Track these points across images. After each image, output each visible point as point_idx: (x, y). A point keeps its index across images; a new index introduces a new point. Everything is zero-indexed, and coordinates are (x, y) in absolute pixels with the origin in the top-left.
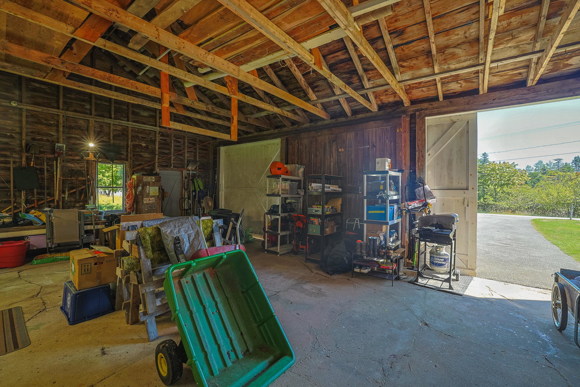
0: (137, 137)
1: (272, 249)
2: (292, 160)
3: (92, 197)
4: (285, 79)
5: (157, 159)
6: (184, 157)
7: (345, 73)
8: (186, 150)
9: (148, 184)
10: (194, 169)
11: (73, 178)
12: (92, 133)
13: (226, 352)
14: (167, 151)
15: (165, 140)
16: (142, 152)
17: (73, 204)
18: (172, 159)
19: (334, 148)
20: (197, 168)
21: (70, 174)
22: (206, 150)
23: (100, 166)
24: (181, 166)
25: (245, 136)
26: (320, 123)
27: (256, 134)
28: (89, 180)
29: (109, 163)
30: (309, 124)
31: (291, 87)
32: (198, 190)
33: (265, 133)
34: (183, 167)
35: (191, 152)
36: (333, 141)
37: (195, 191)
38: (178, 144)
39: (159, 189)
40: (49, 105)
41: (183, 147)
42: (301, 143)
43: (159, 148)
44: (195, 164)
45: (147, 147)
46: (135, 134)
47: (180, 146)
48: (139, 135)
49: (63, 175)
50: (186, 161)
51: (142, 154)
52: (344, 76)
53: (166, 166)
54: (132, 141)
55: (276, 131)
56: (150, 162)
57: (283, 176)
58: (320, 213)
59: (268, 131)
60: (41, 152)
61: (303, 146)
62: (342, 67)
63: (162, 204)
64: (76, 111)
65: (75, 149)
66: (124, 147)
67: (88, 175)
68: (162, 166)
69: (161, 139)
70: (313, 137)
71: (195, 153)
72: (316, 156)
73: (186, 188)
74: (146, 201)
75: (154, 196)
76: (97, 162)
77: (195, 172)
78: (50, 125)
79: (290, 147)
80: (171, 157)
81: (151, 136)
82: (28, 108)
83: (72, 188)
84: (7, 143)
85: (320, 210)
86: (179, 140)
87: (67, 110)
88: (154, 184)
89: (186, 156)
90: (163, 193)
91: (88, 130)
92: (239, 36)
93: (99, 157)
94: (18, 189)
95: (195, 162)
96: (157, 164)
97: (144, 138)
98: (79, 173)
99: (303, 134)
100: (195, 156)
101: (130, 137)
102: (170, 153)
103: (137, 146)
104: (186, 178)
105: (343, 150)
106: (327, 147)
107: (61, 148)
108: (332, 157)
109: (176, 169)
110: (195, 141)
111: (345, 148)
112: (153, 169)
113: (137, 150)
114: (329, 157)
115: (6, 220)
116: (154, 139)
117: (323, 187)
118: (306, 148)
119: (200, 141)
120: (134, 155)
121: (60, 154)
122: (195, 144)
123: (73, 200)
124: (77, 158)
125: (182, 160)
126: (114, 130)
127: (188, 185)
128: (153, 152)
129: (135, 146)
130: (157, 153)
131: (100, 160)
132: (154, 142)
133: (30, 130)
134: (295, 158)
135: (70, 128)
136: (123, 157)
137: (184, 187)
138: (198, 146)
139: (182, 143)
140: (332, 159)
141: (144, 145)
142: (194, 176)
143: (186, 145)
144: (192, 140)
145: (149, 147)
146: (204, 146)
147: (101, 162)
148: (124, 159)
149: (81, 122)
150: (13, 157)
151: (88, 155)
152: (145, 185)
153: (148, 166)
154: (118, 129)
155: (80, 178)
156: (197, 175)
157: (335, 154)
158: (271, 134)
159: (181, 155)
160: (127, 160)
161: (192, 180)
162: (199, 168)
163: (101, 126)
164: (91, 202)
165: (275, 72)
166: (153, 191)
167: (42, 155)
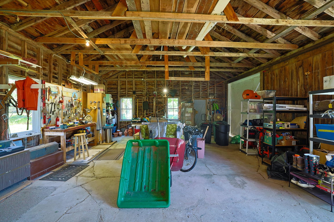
0: (184, 84)
1: (244, 150)
2: (267, 87)
3: (166, 113)
4: (247, 31)
5: (193, 94)
6: (208, 92)
7: (293, 6)
8: (208, 88)
9: (187, 107)
10: (213, 98)
11: (159, 105)
12: (166, 86)
13: (144, 185)
14: (198, 90)
15: (197, 84)
16: (186, 91)
17: (160, 115)
18: (201, 94)
19: (301, 72)
20: (215, 98)
21: (158, 103)
22: (221, 86)
23: (168, 99)
24: (206, 97)
25: (240, 75)
26: (288, 54)
27: (245, 72)
28: (164, 106)
29: (172, 98)
30: (279, 57)
31: (254, 35)
32: (215, 110)
33: (250, 70)
34: (207, 98)
35: (211, 89)
36: (300, 67)
37: (214, 110)
38: (204, 85)
39: (193, 109)
40: (152, 78)
41: (207, 86)
42: (273, 74)
43: (194, 89)
44: (213, 95)
45: (188, 89)
46: (182, 83)
47: (205, 86)
48: (185, 83)
49: (156, 104)
50: (208, 94)
51: (186, 92)
52: (294, 9)
53: (198, 97)
54: (181, 87)
55: (257, 68)
56: (189, 96)
57: (250, 100)
58: (272, 127)
59: (252, 69)
60: (150, 96)
61: (274, 76)
62: (287, 3)
63: (194, 117)
64: (160, 78)
65: (160, 93)
66: (178, 90)
67: (164, 103)
68: (196, 98)
69: (195, 84)
70: (282, 67)
71: (214, 89)
72: (285, 81)
73: (208, 109)
74: (187, 115)
75: (190, 113)
76: (167, 98)
77: (214, 100)
78: (153, 85)
79: (265, 77)
80: (200, 93)
81: (190, 83)
82: (147, 80)
83: (159, 109)
84: (141, 94)
85: (272, 125)
86: (205, 83)
87: (158, 78)
88: (190, 107)
89: (208, 91)
90: (195, 112)
91: (164, 85)
92: (179, 27)
93: (168, 96)
94: (144, 110)
95: (213, 94)
96: (193, 97)
97: (187, 85)
98: (161, 103)
99: (274, 66)
100: (214, 91)
101: (180, 85)
102: (199, 91)
103: (184, 89)
104: (208, 103)
105: (309, 73)
106: (295, 73)
107: (155, 93)
108: (299, 81)
109: (203, 99)
110: (214, 82)
111: (311, 71)
112: (191, 100)
113: (184, 91)
114: (295, 81)
115: (139, 120)
116: (191, 84)
117: (275, 107)
118: (277, 76)
119: (217, 82)
120: (182, 93)
121: (155, 96)
122: (214, 84)
123: (160, 114)
124: (161, 97)
125: (207, 94)
126: (174, 83)
127: (209, 107)
128: (191, 91)
129: (182, 89)
130: (193, 91)
131: (169, 97)
132: (191, 86)
133: (147, 88)
134: (269, 85)
135: (159, 85)
136: (178, 94)
137: (207, 108)
138: (215, 85)
139: (206, 84)
140: (299, 83)
141: (187, 88)
142: (213, 102)
143: (208, 85)
144: (212, 82)
145: (190, 89)
146: (220, 84)
147: (169, 98)
148: (178, 96)
149: (162, 82)
150: (143, 98)
151: (164, 95)
152: (186, 107)
153: (189, 98)
154: (176, 82)
155: (162, 105)
156: (215, 101)
157: (301, 78)
158: (254, 71)
159: (206, 91)
160: (179, 96)
161: (212, 104)
162: (217, 98)
163: (169, 82)
164: (165, 115)
165: (239, 30)
166: (190, 110)
167: (150, 97)
